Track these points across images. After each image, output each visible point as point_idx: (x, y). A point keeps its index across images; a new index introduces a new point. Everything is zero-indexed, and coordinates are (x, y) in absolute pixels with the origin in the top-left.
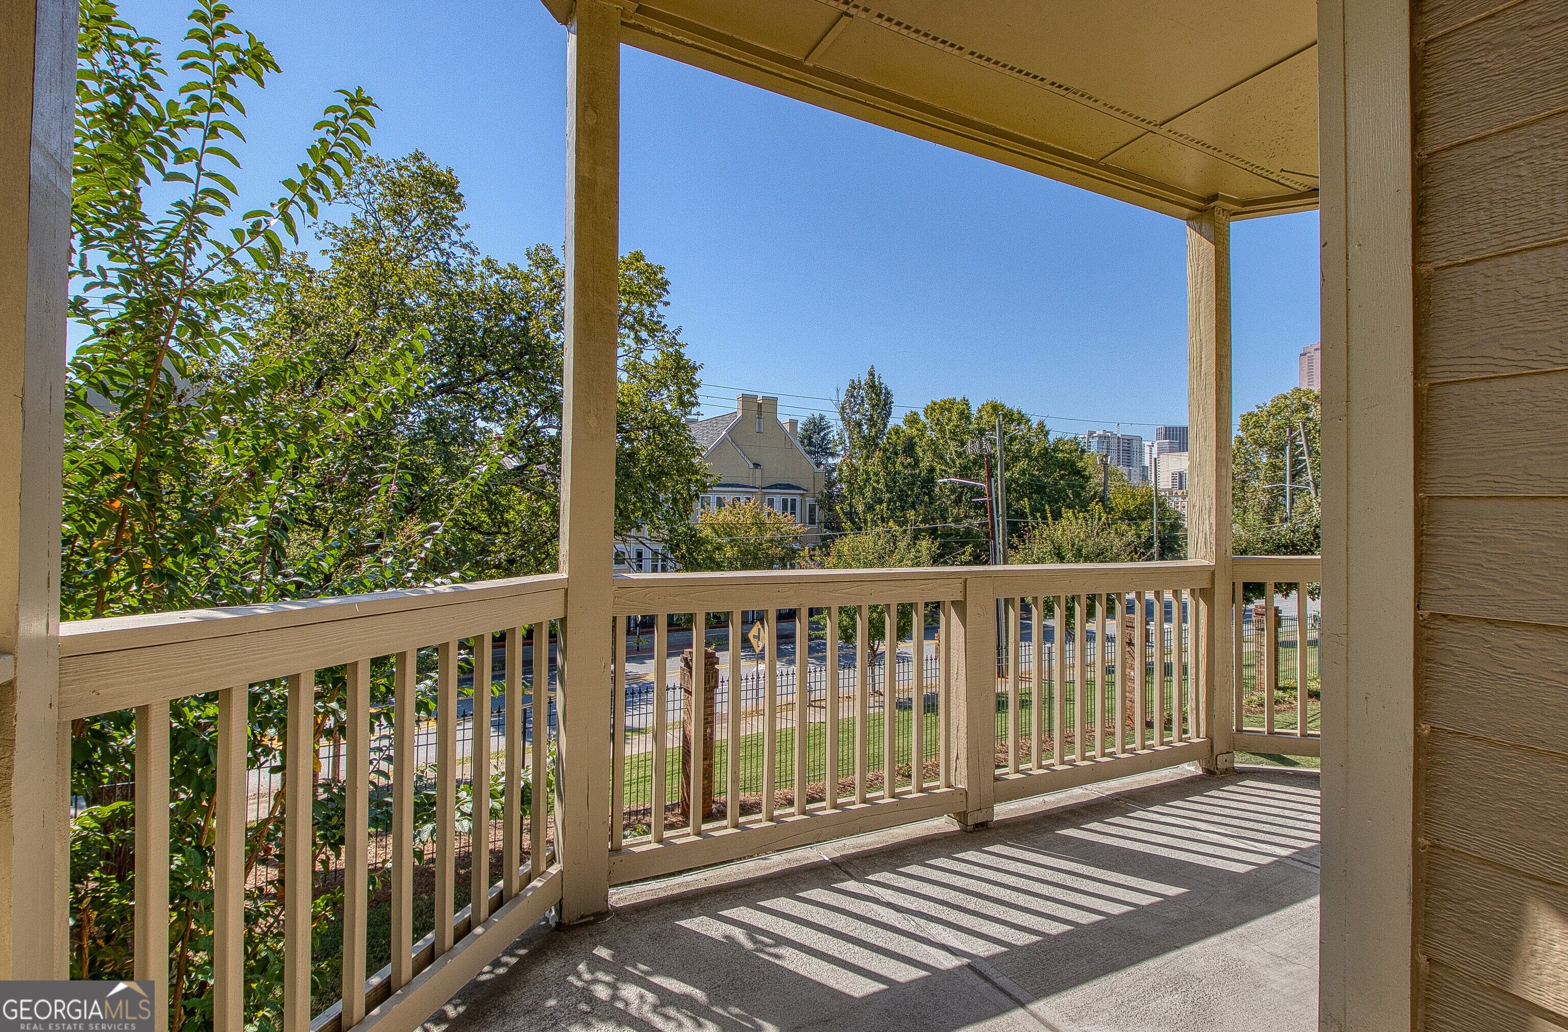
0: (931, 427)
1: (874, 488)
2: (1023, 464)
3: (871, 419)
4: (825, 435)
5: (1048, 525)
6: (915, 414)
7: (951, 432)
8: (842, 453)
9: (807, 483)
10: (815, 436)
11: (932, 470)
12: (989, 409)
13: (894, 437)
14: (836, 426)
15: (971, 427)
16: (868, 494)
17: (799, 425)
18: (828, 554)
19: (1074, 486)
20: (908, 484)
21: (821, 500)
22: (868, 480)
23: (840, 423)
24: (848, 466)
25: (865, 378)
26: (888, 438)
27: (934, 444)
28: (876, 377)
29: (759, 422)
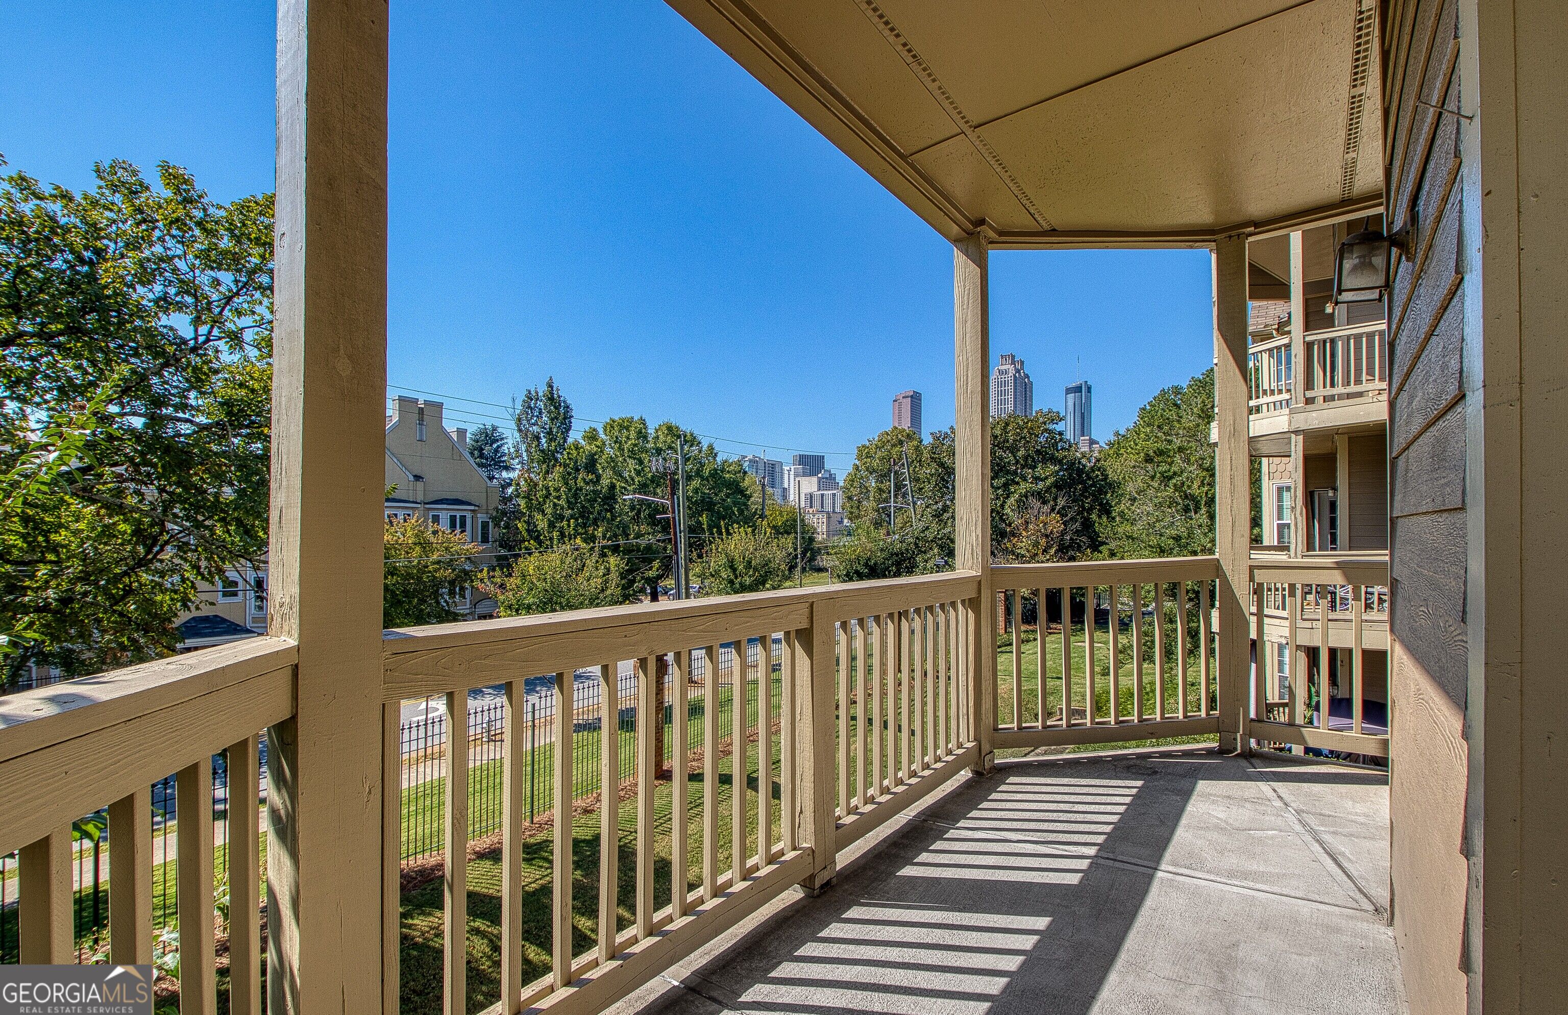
0: (610, 444)
1: (555, 505)
2: (696, 483)
3: (550, 433)
4: (499, 447)
5: (722, 540)
6: (594, 430)
7: (629, 451)
8: (519, 467)
9: (478, 498)
10: (488, 448)
11: (612, 487)
12: (664, 428)
13: (574, 452)
14: (511, 439)
15: (649, 446)
16: (549, 511)
17: (468, 435)
18: (510, 575)
19: (739, 503)
20: (589, 501)
21: (496, 517)
22: (547, 496)
23: (517, 435)
24: (526, 481)
25: (542, 390)
26: (568, 453)
27: (613, 461)
28: (555, 389)
29: (421, 430)
